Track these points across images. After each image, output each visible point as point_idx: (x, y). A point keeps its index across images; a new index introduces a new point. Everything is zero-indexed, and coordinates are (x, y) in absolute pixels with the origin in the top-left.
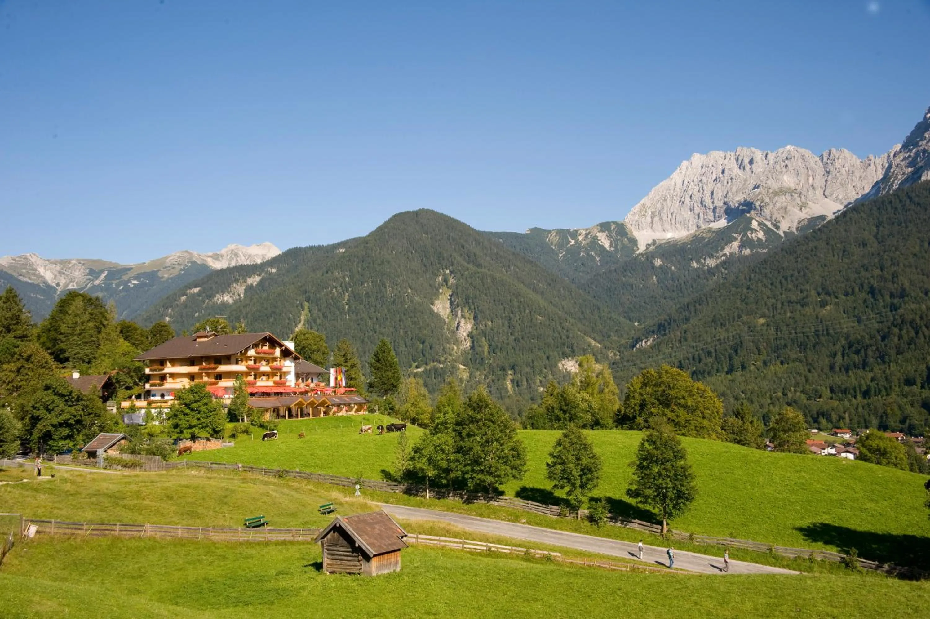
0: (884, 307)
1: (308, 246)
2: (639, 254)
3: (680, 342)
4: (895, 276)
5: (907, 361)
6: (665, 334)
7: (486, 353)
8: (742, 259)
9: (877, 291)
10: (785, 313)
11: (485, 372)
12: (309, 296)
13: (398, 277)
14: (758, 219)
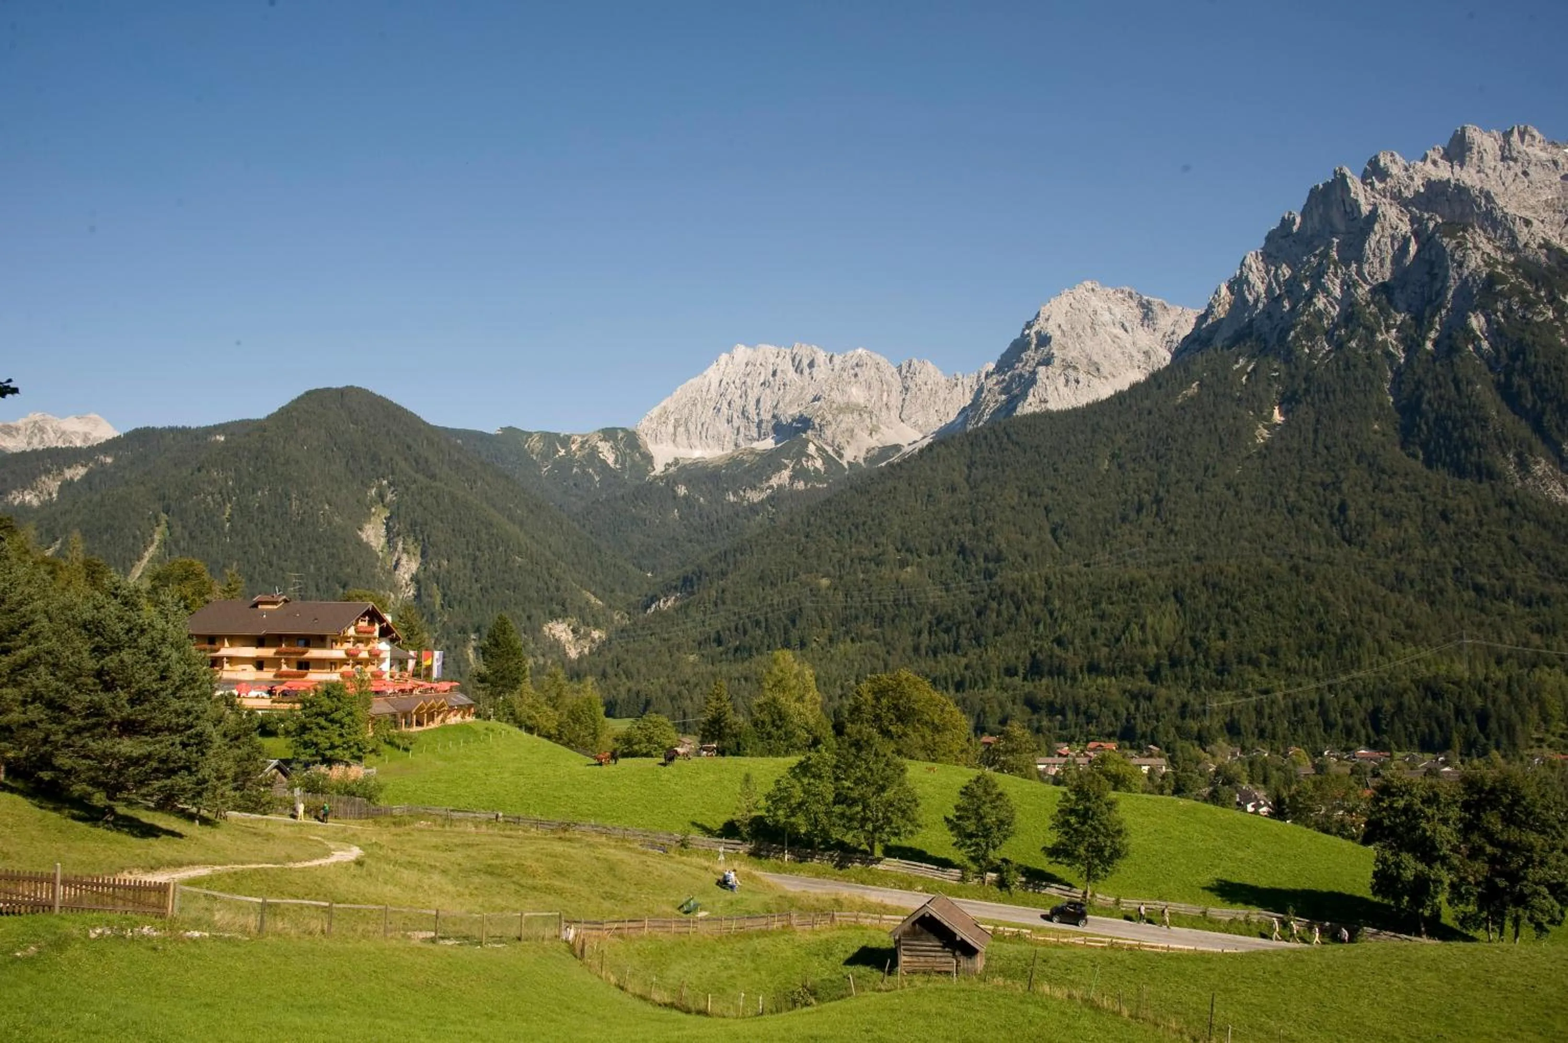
0: (977, 573)
1: (167, 426)
2: (656, 478)
3: (716, 605)
4: (990, 533)
5: (1007, 644)
6: (693, 593)
7: (438, 607)
8: (795, 495)
9: (968, 552)
10: (855, 572)
11: (436, 635)
12: (169, 505)
13: (311, 485)
14: (816, 441)
